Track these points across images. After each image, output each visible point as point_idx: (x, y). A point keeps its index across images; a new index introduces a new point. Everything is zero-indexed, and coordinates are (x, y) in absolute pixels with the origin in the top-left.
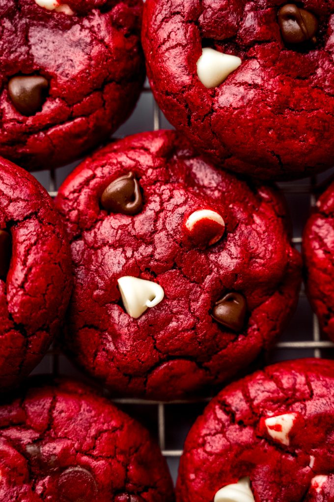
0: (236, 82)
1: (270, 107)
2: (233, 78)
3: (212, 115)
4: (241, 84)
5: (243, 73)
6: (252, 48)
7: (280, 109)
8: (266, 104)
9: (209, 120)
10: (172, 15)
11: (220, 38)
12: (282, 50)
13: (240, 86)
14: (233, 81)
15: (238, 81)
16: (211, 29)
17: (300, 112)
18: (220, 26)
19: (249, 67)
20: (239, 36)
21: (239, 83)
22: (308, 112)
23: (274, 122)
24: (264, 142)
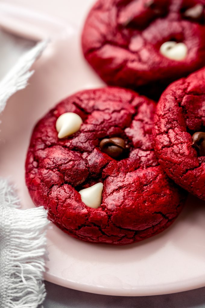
0: (109, 194)
1: (135, 192)
2: (106, 193)
3: (111, 219)
4: (112, 193)
5: (108, 188)
6: (103, 173)
7: (140, 189)
8: (132, 192)
9: (111, 223)
10: (50, 189)
11: (83, 180)
12: (117, 163)
13: (113, 194)
14: (107, 195)
15: (110, 193)
16: (75, 179)
17: (151, 183)
18: (78, 175)
19: (109, 182)
20: (92, 172)
21: (111, 193)
22: (155, 180)
23: (143, 197)
24: (148, 211)
